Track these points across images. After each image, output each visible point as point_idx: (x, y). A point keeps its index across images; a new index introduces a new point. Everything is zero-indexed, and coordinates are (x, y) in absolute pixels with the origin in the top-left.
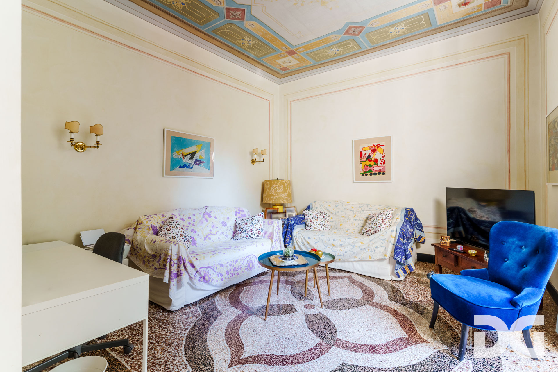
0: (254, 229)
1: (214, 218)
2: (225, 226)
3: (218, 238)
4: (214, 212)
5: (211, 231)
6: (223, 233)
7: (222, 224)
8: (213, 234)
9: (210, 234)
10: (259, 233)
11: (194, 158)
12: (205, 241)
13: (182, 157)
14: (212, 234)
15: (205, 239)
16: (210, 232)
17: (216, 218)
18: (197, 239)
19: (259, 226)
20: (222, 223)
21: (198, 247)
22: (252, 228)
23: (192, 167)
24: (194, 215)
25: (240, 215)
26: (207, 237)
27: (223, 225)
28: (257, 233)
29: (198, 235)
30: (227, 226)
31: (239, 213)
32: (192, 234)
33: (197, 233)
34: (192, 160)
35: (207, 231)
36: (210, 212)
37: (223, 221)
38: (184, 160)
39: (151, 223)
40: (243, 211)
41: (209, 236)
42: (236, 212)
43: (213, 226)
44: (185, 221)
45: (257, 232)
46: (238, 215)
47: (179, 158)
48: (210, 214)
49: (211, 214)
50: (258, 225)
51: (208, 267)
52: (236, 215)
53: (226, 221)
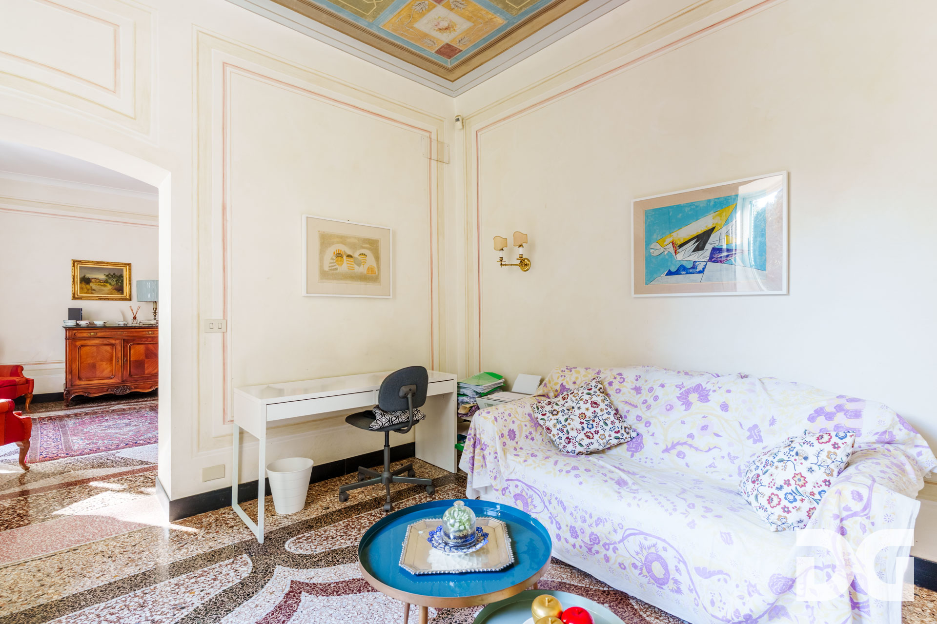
0: (765, 479)
1: (719, 409)
2: (755, 442)
3: (710, 466)
4: (729, 391)
5: (691, 436)
6: (732, 458)
7: (748, 434)
8: (697, 449)
9: (685, 443)
10: (770, 500)
11: (709, 247)
12: (666, 455)
13: (672, 250)
14: (691, 446)
15: (667, 450)
16: (684, 439)
17: (725, 407)
18: (647, 440)
19: (789, 474)
20: (750, 430)
21: (634, 458)
22: (760, 473)
23: (704, 269)
24: (663, 386)
25: (830, 425)
26: (674, 446)
27: (749, 438)
28: (767, 497)
29: (653, 435)
30: (760, 445)
31: (830, 417)
32: (641, 428)
33: (651, 429)
34: (701, 252)
35: (680, 434)
36: (713, 389)
37: (756, 426)
38: (680, 257)
39: (563, 380)
40: (857, 415)
41: (679, 448)
42: (819, 412)
43: (704, 428)
44: (639, 395)
45: (767, 492)
46: (821, 422)
47: (666, 253)
48: (711, 393)
49: (712, 396)
50: (785, 468)
51: (530, 487)
52: (812, 419)
53: (764, 427)
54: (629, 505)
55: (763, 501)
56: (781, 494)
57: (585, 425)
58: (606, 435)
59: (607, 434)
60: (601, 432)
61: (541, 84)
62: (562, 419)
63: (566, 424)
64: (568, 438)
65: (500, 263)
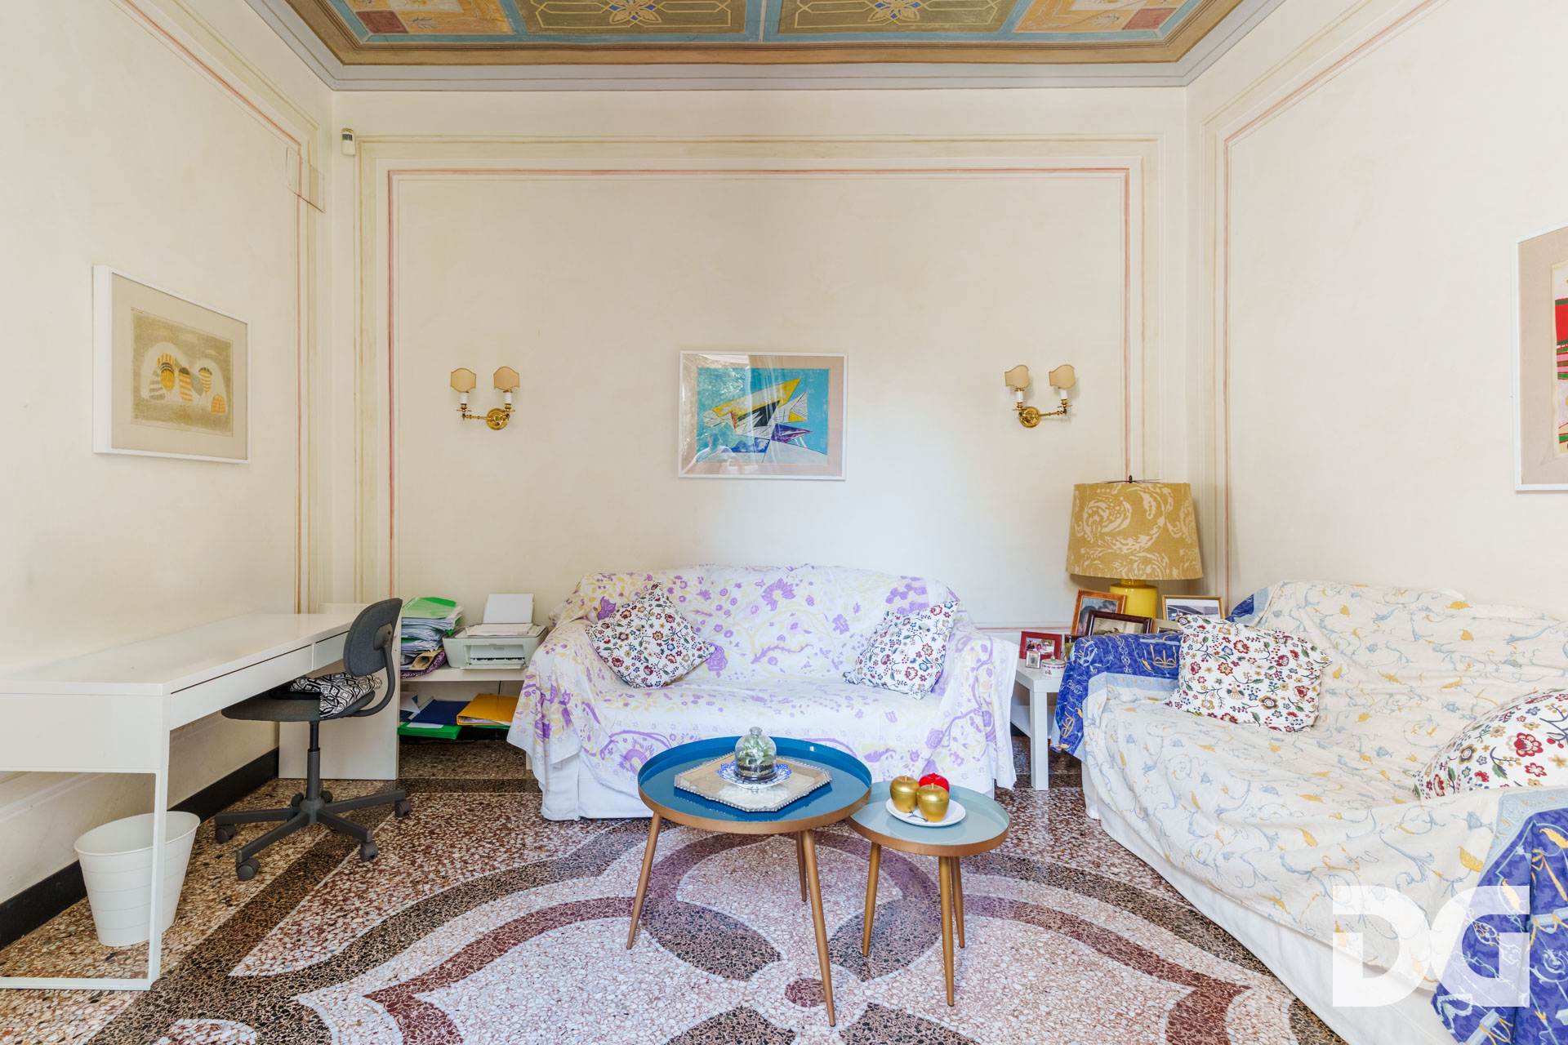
0: (897, 657)
1: (805, 603)
2: (842, 632)
3: (805, 666)
4: (811, 584)
5: (781, 638)
6: (826, 653)
7: (834, 625)
8: (789, 651)
9: (777, 647)
10: (907, 674)
11: (772, 423)
12: (756, 666)
13: (731, 422)
14: (783, 649)
15: (756, 660)
16: (775, 643)
17: (810, 601)
18: (731, 654)
19: (918, 647)
20: (835, 621)
21: (722, 677)
22: (890, 653)
23: (766, 448)
24: (739, 586)
25: (905, 604)
26: (764, 654)
27: (835, 629)
28: (903, 673)
29: (737, 645)
30: (847, 634)
31: (904, 596)
32: (720, 640)
33: (734, 639)
34: (764, 428)
35: (768, 638)
36: (794, 583)
37: (840, 616)
38: (739, 431)
39: (604, 592)
40: (923, 591)
41: (771, 654)
42: (894, 593)
43: (794, 626)
44: (709, 601)
45: (903, 668)
46: (898, 602)
47: (723, 424)
48: (794, 587)
49: (796, 591)
50: (913, 643)
51: (649, 735)
52: (889, 601)
53: (849, 616)
54: (792, 715)
55: (901, 677)
56: (916, 666)
57: (664, 647)
58: (690, 655)
59: (690, 653)
60: (684, 652)
61: (531, 142)
62: (636, 643)
63: (642, 648)
64: (647, 667)
65: (461, 413)
